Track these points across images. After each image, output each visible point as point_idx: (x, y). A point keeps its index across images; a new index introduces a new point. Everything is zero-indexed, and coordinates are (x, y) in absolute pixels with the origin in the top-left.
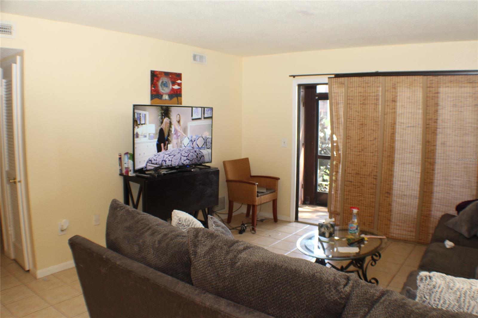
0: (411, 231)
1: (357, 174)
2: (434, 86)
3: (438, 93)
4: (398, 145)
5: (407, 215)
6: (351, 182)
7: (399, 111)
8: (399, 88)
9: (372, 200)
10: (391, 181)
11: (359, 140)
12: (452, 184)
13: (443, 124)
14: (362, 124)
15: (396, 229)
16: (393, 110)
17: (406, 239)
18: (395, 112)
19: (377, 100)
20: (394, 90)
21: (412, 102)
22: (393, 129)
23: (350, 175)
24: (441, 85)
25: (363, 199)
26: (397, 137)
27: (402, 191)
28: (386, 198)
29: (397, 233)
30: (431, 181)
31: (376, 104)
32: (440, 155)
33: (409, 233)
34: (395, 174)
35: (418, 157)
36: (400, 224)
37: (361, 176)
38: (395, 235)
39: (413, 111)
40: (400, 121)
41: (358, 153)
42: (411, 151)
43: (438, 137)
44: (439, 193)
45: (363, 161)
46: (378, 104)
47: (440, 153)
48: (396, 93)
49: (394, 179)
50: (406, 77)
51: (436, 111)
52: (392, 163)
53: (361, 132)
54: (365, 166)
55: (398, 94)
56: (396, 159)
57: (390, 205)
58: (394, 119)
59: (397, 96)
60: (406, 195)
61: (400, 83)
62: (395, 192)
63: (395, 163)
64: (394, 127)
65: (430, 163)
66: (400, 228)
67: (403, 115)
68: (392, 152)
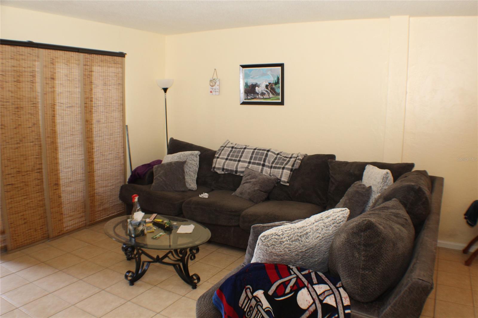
0: (82, 217)
1: (19, 172)
2: (88, 64)
3: (92, 71)
4: (59, 128)
5: (76, 201)
6: (12, 184)
7: (58, 89)
8: (57, 64)
9: (38, 199)
10: (57, 170)
11: (16, 128)
12: (107, 158)
13: (97, 102)
14: (17, 108)
15: (69, 221)
16: (52, 89)
17: (79, 227)
18: (53, 92)
19: (34, 76)
20: (52, 66)
21: (69, 80)
22: (54, 111)
23: (10, 176)
24: (95, 63)
25: (28, 201)
26: (58, 120)
27: (69, 179)
28: (55, 191)
29: (71, 224)
30: (92, 160)
31: (33, 82)
32: (97, 133)
33: (80, 219)
34: (60, 161)
35: (78, 138)
36: (72, 214)
37: (23, 174)
38: (69, 228)
39: (71, 90)
40: (60, 101)
41: (16, 146)
42: (72, 133)
43: (94, 115)
44: (99, 169)
45: (23, 155)
46: (34, 81)
47: (97, 131)
48: (54, 69)
49: (60, 167)
50: (63, 52)
51: (91, 90)
52: (56, 149)
53: (17, 118)
54: (26, 159)
55: (57, 71)
56: (59, 144)
57: (60, 197)
58: (54, 99)
59: (55, 73)
60: (73, 182)
61: (57, 58)
62: (61, 182)
63: (59, 149)
64: (54, 108)
65: (90, 143)
66: (72, 218)
67: (62, 95)
68: (55, 137)
